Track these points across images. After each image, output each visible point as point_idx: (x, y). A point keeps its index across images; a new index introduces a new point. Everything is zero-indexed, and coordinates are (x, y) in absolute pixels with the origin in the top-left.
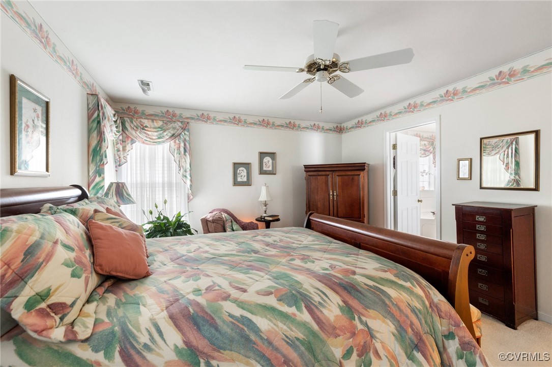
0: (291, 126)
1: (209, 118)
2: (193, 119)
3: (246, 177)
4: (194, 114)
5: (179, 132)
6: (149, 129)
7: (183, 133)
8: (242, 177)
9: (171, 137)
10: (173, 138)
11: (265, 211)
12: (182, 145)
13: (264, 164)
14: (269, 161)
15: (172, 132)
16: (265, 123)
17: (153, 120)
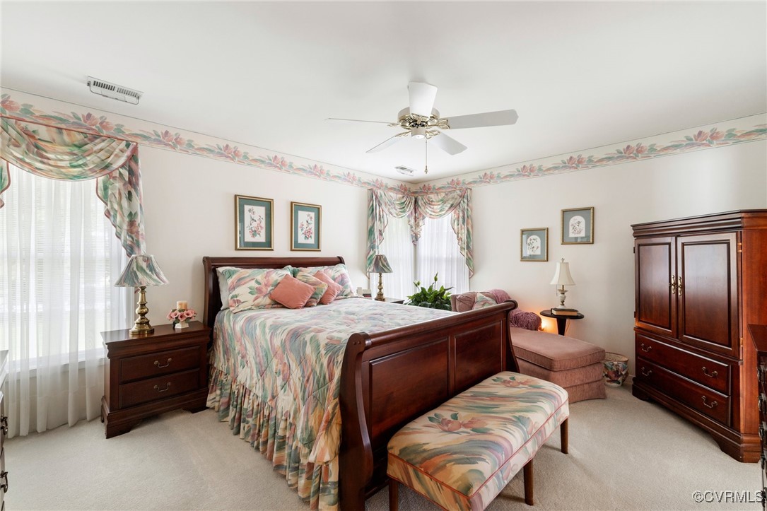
0: (632, 153)
1: (492, 177)
2: (475, 182)
3: (539, 249)
4: (476, 176)
5: (458, 201)
6: (435, 203)
7: (462, 202)
8: (535, 249)
9: (450, 208)
10: (452, 208)
11: (563, 302)
12: (461, 215)
13: (571, 228)
14: (579, 223)
15: (451, 203)
16: (574, 163)
17: (437, 193)
